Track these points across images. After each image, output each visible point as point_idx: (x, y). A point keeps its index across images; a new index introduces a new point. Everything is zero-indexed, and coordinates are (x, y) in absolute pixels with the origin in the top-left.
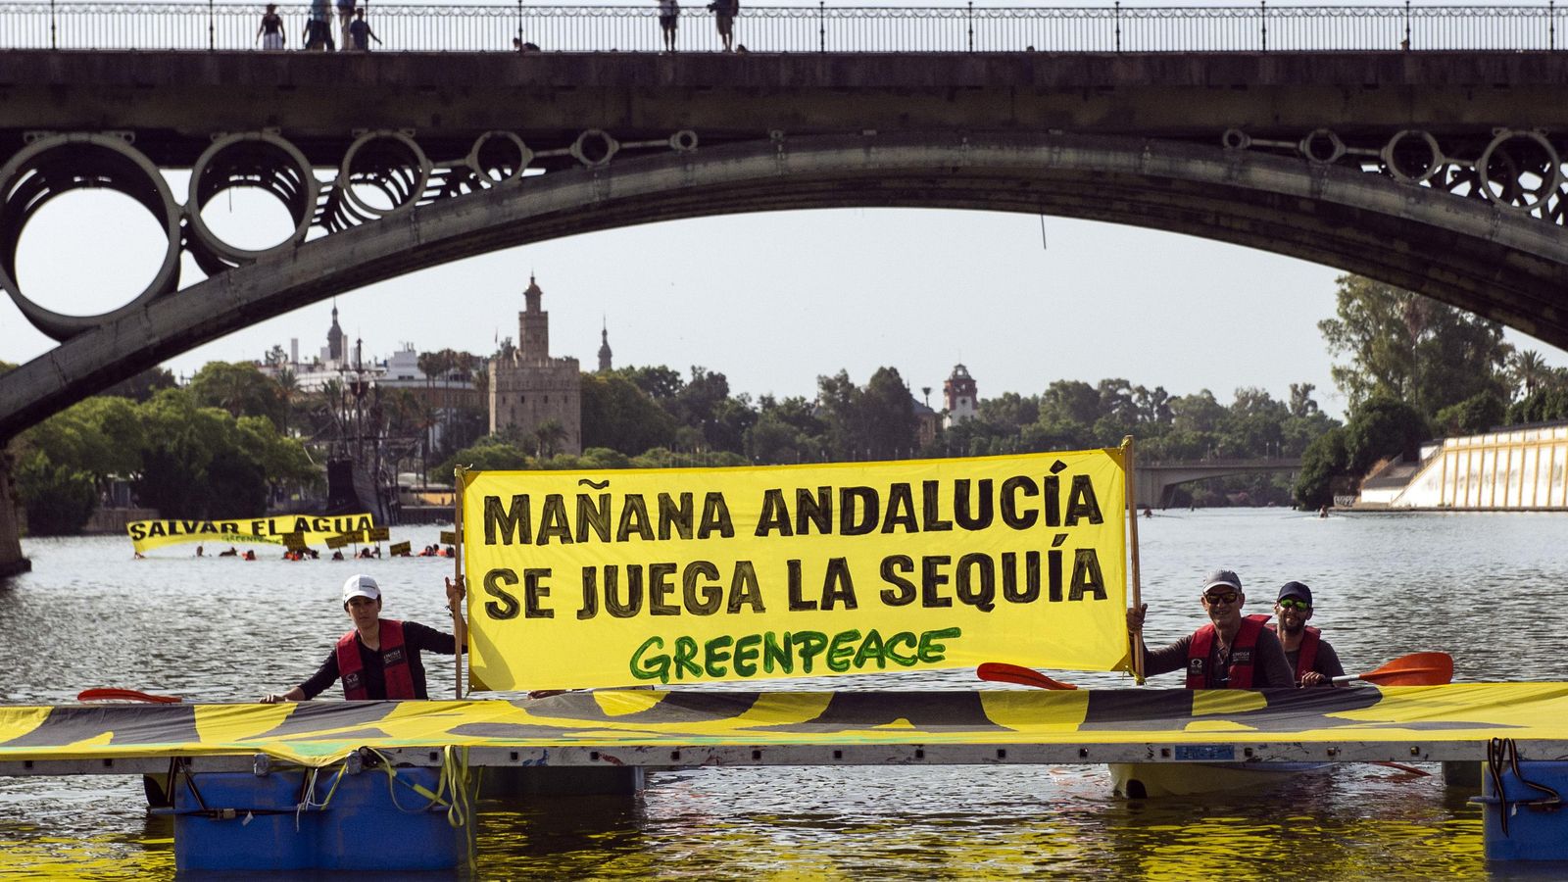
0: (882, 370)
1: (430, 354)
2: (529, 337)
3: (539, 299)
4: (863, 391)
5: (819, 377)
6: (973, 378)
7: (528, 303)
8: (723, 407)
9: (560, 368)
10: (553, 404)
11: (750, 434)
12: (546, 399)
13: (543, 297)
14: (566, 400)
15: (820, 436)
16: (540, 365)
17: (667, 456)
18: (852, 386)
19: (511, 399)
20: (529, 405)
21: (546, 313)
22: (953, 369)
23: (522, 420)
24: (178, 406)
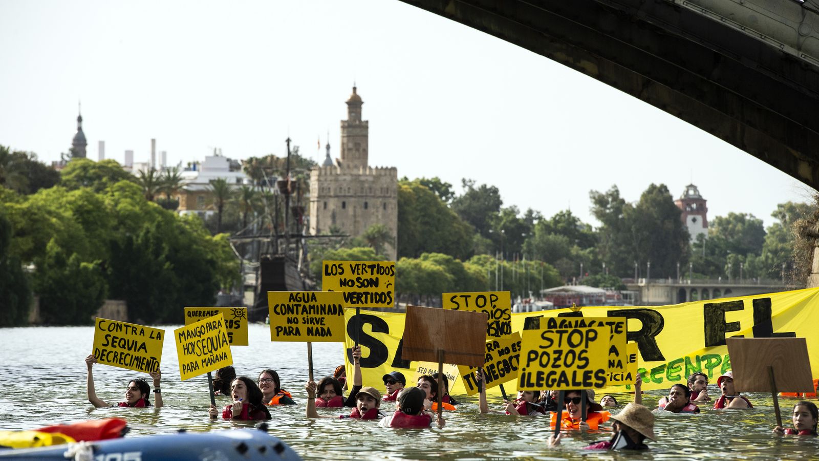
0: (653, 187)
1: (257, 159)
2: (351, 145)
3: (361, 108)
4: (634, 206)
5: (592, 192)
6: (704, 197)
7: (350, 112)
8: (499, 219)
9: (380, 175)
10: (373, 210)
11: (529, 244)
12: (366, 205)
13: (363, 106)
14: (385, 206)
15: (592, 248)
16: (361, 172)
17: (492, 263)
18: (623, 201)
19: (333, 204)
20: (350, 210)
21: (367, 122)
22: (685, 189)
23: (343, 225)
24: (132, 198)
